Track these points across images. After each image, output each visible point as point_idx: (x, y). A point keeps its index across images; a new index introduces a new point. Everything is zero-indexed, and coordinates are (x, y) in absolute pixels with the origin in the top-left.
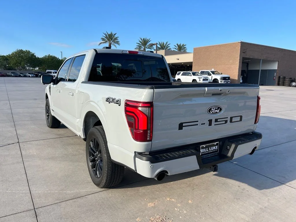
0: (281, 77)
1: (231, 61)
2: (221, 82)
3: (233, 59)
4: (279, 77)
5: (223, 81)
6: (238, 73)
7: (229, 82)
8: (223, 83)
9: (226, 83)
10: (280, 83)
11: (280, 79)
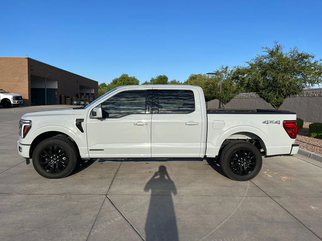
0: (62, 96)
1: (17, 78)
2: (13, 102)
3: (19, 75)
4: (61, 97)
5: (16, 101)
6: (28, 92)
7: (22, 102)
8: (16, 103)
9: (19, 103)
10: (62, 102)
11: (62, 98)
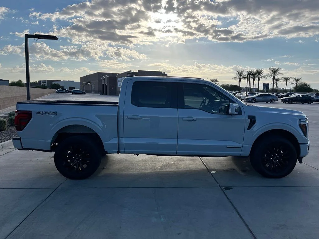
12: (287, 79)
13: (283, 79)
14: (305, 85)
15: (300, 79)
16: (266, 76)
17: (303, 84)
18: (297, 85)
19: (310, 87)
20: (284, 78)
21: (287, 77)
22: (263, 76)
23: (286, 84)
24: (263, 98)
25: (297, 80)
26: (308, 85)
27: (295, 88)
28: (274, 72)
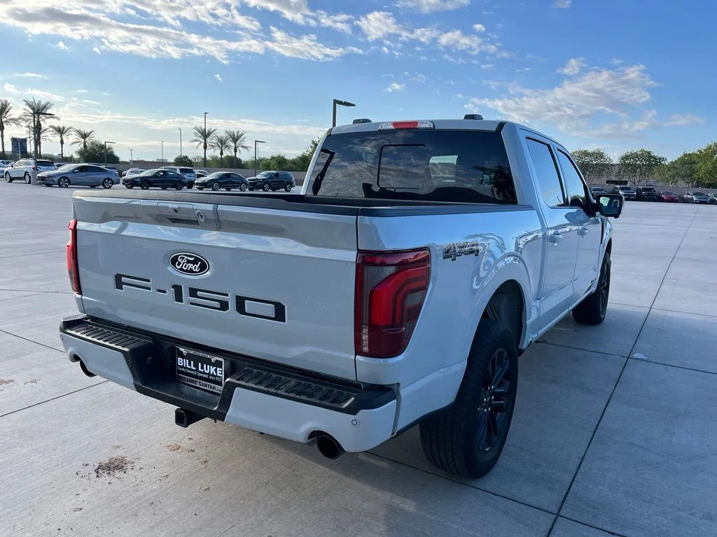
12: (61, 131)
13: (51, 129)
14: (103, 147)
15: (91, 132)
16: (20, 118)
17: (97, 145)
18: (85, 146)
19: (112, 152)
20: (54, 127)
21: (61, 126)
22: (11, 119)
23: (62, 142)
24: (88, 175)
25: (84, 136)
26: (109, 149)
27: (81, 153)
28: (39, 111)
